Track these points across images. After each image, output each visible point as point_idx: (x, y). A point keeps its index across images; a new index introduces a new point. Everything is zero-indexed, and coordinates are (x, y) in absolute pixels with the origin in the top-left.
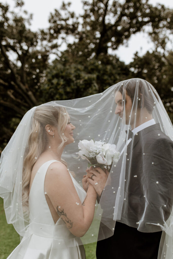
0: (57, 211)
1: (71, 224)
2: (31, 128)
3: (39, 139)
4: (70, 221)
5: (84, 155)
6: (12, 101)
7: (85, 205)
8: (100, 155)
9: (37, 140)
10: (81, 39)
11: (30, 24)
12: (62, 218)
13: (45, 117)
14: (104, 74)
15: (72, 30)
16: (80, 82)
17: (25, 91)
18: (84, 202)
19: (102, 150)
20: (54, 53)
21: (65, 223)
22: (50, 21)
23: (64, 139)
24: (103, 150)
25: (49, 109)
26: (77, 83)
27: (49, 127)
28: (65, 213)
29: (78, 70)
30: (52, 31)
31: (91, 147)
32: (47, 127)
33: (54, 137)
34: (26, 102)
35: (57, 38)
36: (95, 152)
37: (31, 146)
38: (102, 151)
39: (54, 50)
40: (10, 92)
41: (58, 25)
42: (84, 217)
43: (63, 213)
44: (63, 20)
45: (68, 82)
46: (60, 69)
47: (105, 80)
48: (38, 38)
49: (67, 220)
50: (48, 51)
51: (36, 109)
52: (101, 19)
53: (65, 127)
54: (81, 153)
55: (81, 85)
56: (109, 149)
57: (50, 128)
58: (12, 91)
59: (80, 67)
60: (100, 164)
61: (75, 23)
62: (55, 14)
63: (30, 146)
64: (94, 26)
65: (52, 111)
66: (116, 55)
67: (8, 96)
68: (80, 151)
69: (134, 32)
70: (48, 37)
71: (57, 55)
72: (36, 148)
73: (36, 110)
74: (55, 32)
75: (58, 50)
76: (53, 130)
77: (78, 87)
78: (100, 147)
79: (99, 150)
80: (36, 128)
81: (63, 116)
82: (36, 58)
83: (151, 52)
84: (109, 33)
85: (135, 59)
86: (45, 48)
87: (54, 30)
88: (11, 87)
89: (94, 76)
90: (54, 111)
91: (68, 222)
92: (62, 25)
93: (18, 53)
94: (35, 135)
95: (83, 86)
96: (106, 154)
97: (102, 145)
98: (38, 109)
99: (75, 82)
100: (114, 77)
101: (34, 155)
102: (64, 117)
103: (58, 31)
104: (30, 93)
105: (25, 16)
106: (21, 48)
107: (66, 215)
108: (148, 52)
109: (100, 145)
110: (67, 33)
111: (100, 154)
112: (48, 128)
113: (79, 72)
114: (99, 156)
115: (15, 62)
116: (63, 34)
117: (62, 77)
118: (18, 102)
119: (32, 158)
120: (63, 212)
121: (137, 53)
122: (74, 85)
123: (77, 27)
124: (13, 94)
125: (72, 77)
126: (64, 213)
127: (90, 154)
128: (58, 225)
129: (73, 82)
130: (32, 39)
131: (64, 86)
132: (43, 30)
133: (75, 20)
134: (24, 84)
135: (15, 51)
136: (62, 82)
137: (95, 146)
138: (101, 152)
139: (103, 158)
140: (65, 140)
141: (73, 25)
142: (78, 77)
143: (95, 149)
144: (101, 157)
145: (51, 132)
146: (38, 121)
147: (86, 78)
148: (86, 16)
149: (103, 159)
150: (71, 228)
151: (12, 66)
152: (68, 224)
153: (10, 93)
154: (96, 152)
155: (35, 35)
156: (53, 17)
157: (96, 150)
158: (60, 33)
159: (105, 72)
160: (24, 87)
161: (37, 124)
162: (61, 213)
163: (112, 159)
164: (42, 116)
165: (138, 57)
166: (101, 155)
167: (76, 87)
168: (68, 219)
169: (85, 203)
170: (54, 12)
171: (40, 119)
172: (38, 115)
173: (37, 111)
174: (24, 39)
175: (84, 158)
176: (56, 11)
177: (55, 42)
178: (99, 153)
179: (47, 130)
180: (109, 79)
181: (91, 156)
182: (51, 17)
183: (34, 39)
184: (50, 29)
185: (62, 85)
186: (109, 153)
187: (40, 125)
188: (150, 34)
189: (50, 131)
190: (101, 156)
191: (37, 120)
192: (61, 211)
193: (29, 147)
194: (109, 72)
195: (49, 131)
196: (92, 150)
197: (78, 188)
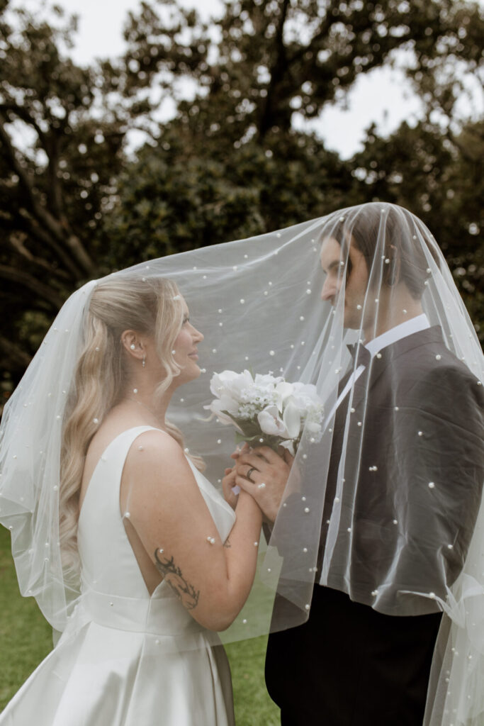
0: (154, 561)
1: (194, 596)
2: (84, 340)
3: (103, 369)
4: (193, 588)
5: (226, 412)
6: (24, 264)
7: (230, 546)
8: (267, 411)
9: (99, 371)
10: (215, 87)
11: (71, 45)
12: (169, 582)
13: (119, 310)
14: (280, 188)
15: (190, 61)
16: (213, 210)
17: (60, 235)
18: (228, 537)
19: (274, 397)
20: (141, 128)
21: (179, 594)
22: (127, 36)
23: (173, 368)
24: (276, 399)
25: (130, 286)
26: (204, 213)
27: (133, 337)
28: (179, 568)
29: (209, 175)
30: (134, 66)
31: (243, 391)
32: (125, 338)
33: (144, 363)
34: (62, 266)
35: (147, 84)
36: (253, 404)
37: (83, 388)
38: (275, 401)
39: (141, 120)
40: (18, 237)
41: (151, 46)
42: (228, 577)
43: (171, 568)
44: (164, 32)
45: (181, 209)
46: (158, 173)
47: (285, 204)
48: (94, 85)
49: (184, 586)
50: (123, 123)
51: (95, 287)
52: (271, 29)
53: (176, 337)
54: (216, 406)
55: (216, 217)
56: (292, 396)
57: (135, 338)
58: (23, 236)
59: (213, 166)
60: (270, 436)
61: (199, 42)
62: (143, 16)
63: (81, 387)
64: (252, 49)
65: (138, 294)
66: (314, 134)
67: (11, 251)
68: (215, 402)
69: (366, 69)
70: (122, 81)
71: (149, 132)
72: (96, 394)
73: (96, 291)
74: (143, 67)
75: (151, 120)
76: (142, 344)
77: (209, 224)
78: (268, 388)
79: (266, 397)
80: (95, 338)
81: (169, 306)
82: (90, 142)
83: (412, 123)
84: (295, 70)
85: (367, 144)
86: (115, 113)
87: (141, 61)
88: (21, 225)
89: (254, 192)
90: (144, 291)
91: (186, 591)
92: (161, 47)
93: (37, 128)
94: (93, 358)
95: (224, 222)
96: (284, 408)
97: (275, 386)
98: (102, 288)
99: (201, 210)
100: (310, 196)
101: (90, 414)
102: (171, 306)
103: (149, 63)
104: (74, 241)
105: (55, 22)
106: (47, 114)
107: (180, 571)
108: (404, 124)
109: (268, 383)
110: (176, 71)
111: (267, 408)
112: (129, 339)
113: (210, 181)
114: (264, 413)
115: (30, 154)
116: (164, 75)
117: (164, 196)
118: (40, 267)
119: (86, 420)
120: (171, 563)
121: (373, 126)
122: (197, 219)
123: (206, 53)
124: (25, 244)
125: (193, 196)
126: (174, 566)
127: (241, 409)
128: (159, 597)
129: (195, 209)
130: (78, 88)
131: (170, 222)
132: (108, 60)
133: (197, 32)
134: (57, 217)
135: (30, 120)
136: (163, 210)
137: (255, 385)
138: (272, 403)
139: (276, 419)
140: (173, 371)
141: (194, 48)
142: (208, 196)
143: (255, 394)
144: (271, 417)
145: (138, 350)
146: (100, 321)
147: (231, 198)
148: (228, 23)
149: (278, 423)
150: (194, 606)
151: (22, 165)
152: (186, 597)
153: (17, 241)
154: (256, 403)
155: (86, 76)
156: (135, 24)
157: (256, 396)
158: (157, 70)
159: (284, 183)
160: (56, 225)
161: (99, 329)
162: (166, 566)
163: (302, 422)
164: (112, 306)
165: (377, 139)
166: (270, 411)
167: (201, 224)
168: (185, 582)
169: (232, 541)
170: (138, 11)
171: (106, 314)
172: (102, 303)
173: (99, 292)
174: (54, 88)
175: (224, 421)
176: (145, 6)
177: (141, 95)
178: (265, 406)
179: (125, 345)
180: (296, 200)
181: (245, 415)
182: (129, 25)
183: (84, 89)
184: (128, 58)
185: (164, 219)
186: (292, 405)
187: (106, 333)
188: (411, 73)
189: (136, 348)
190: (271, 414)
191: (97, 317)
192: (166, 563)
193: (78, 391)
194: (295, 182)
195: (133, 347)
196: (245, 397)
197: (211, 500)
